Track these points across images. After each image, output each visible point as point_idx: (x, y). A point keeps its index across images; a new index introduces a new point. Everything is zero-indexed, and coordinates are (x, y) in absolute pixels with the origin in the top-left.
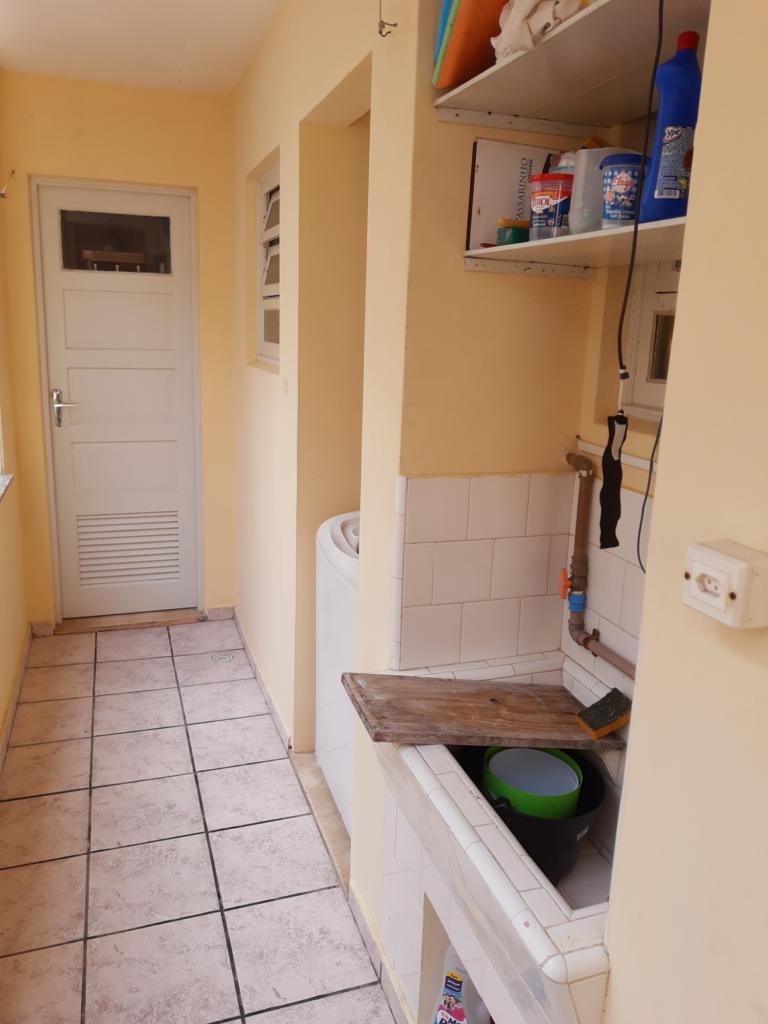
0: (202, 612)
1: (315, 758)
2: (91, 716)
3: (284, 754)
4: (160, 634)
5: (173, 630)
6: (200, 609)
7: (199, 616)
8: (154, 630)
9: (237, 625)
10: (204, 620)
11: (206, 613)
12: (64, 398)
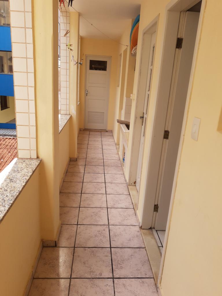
5: (102, 132)
8: (99, 132)
9: (112, 133)
11: (108, 131)
12: (88, 91)
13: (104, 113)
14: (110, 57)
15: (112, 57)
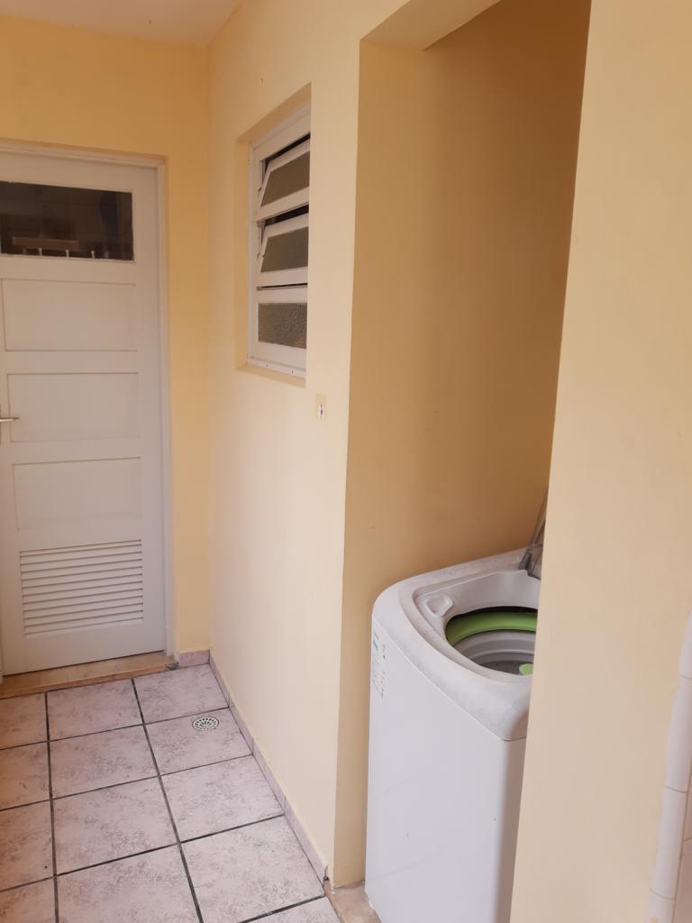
0: (172, 657)
1: (363, 898)
2: (50, 836)
3: (318, 891)
4: (125, 691)
5: (140, 684)
6: (169, 654)
7: (168, 663)
8: (116, 684)
9: (215, 673)
10: (175, 667)
11: (177, 658)
13: (138, 543)
14: (155, 165)
15: (164, 159)
